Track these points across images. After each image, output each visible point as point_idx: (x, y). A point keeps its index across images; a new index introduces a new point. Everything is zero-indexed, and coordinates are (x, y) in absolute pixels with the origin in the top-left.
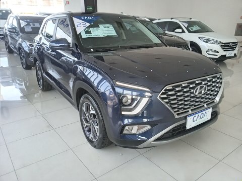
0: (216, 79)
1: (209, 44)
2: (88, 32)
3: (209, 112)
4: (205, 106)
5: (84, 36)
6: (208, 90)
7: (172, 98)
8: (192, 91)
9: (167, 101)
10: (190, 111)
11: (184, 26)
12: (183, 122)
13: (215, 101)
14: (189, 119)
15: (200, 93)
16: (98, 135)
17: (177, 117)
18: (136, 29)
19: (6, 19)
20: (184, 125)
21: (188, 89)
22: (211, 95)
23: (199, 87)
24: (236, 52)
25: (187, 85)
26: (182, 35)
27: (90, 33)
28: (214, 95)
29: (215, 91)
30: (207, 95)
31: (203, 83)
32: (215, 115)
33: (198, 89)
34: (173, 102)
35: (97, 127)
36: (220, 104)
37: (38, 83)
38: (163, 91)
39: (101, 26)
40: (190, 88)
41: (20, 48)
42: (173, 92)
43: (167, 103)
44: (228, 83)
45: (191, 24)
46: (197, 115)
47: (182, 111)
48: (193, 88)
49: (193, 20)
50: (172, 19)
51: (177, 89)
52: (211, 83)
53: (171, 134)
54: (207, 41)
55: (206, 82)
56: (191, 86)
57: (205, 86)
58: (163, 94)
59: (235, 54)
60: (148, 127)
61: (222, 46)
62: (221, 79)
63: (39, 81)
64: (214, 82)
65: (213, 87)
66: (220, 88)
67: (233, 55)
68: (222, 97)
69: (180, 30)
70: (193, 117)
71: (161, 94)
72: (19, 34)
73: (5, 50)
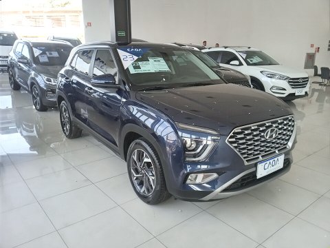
0: (288, 121)
1: (273, 80)
2: (136, 67)
3: (281, 159)
4: (277, 152)
5: (132, 71)
6: (279, 134)
7: (241, 142)
8: (262, 134)
9: (236, 145)
10: (261, 158)
11: (242, 56)
12: (253, 169)
13: (288, 147)
14: (260, 167)
15: (271, 136)
16: (154, 187)
17: (246, 163)
18: (183, 61)
19: (12, 45)
20: (254, 173)
21: (258, 132)
22: (283, 139)
23: (270, 130)
24: (307, 89)
25: (256, 127)
26: (239, 69)
27: (139, 67)
28: (286, 140)
29: (287, 136)
30: (279, 139)
31: (274, 125)
32: (287, 163)
33: (269, 133)
34: (242, 147)
35: (153, 178)
36: (293, 151)
37: (63, 128)
38: (231, 134)
39: (151, 60)
40: (260, 131)
41: (32, 84)
42: (242, 136)
43: (236, 147)
44: (299, 128)
45: (250, 54)
46: (268, 162)
47: (252, 157)
48: (263, 131)
49: (252, 49)
50: (226, 48)
51: (246, 132)
52: (283, 126)
53: (240, 184)
54: (272, 76)
55: (277, 125)
56: (261, 129)
57: (276, 129)
58: (231, 137)
59: (306, 92)
60: (215, 175)
61: (289, 82)
62: (293, 121)
63: (63, 125)
64: (285, 125)
65: (285, 130)
66: (292, 131)
67: (303, 93)
68: (295, 142)
69: (236, 62)
70: (264, 163)
71: (230, 138)
72: (32, 66)
73: (8, 86)
